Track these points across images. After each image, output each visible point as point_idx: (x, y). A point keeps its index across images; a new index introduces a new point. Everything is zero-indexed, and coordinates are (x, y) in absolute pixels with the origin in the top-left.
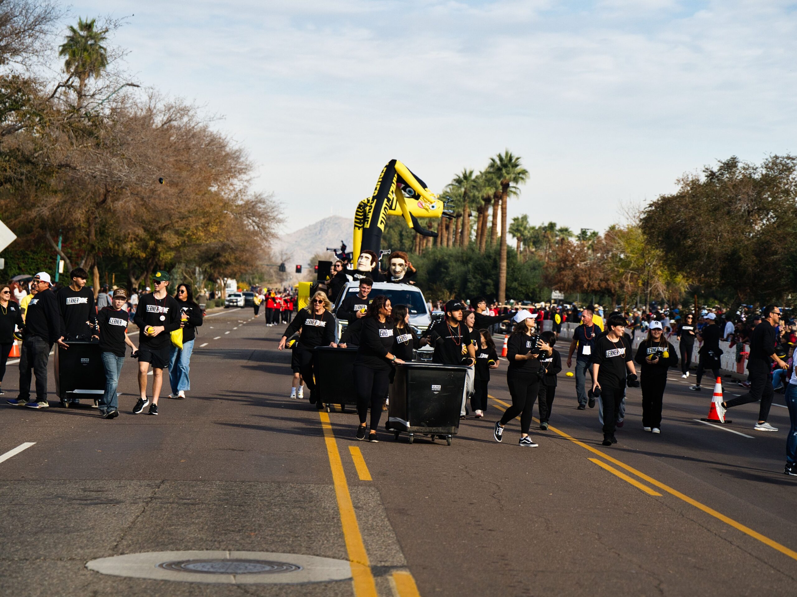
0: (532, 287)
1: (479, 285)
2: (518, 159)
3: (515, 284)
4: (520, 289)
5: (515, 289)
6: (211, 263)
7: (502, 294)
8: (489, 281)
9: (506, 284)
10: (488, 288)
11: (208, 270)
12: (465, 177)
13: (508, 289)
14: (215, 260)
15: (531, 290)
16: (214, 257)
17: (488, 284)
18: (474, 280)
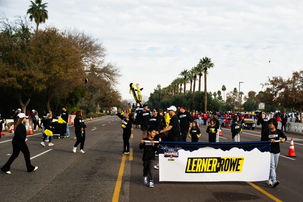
0: (216, 105)
1: (197, 105)
2: (210, 59)
3: (210, 105)
4: (212, 106)
5: (210, 106)
6: (101, 101)
7: (206, 108)
8: (201, 104)
9: (207, 105)
10: (200, 106)
11: (101, 103)
12: (185, 72)
13: (208, 106)
14: (103, 100)
15: (216, 107)
16: (103, 99)
17: (201, 105)
18: (195, 104)
